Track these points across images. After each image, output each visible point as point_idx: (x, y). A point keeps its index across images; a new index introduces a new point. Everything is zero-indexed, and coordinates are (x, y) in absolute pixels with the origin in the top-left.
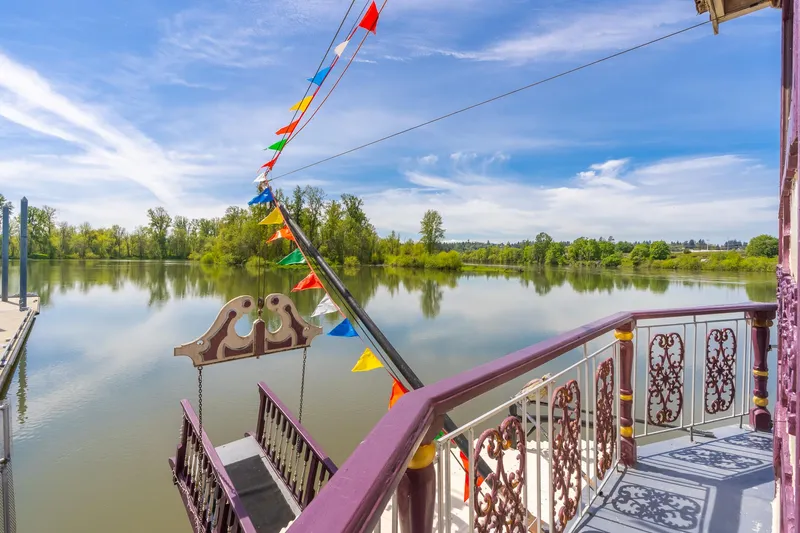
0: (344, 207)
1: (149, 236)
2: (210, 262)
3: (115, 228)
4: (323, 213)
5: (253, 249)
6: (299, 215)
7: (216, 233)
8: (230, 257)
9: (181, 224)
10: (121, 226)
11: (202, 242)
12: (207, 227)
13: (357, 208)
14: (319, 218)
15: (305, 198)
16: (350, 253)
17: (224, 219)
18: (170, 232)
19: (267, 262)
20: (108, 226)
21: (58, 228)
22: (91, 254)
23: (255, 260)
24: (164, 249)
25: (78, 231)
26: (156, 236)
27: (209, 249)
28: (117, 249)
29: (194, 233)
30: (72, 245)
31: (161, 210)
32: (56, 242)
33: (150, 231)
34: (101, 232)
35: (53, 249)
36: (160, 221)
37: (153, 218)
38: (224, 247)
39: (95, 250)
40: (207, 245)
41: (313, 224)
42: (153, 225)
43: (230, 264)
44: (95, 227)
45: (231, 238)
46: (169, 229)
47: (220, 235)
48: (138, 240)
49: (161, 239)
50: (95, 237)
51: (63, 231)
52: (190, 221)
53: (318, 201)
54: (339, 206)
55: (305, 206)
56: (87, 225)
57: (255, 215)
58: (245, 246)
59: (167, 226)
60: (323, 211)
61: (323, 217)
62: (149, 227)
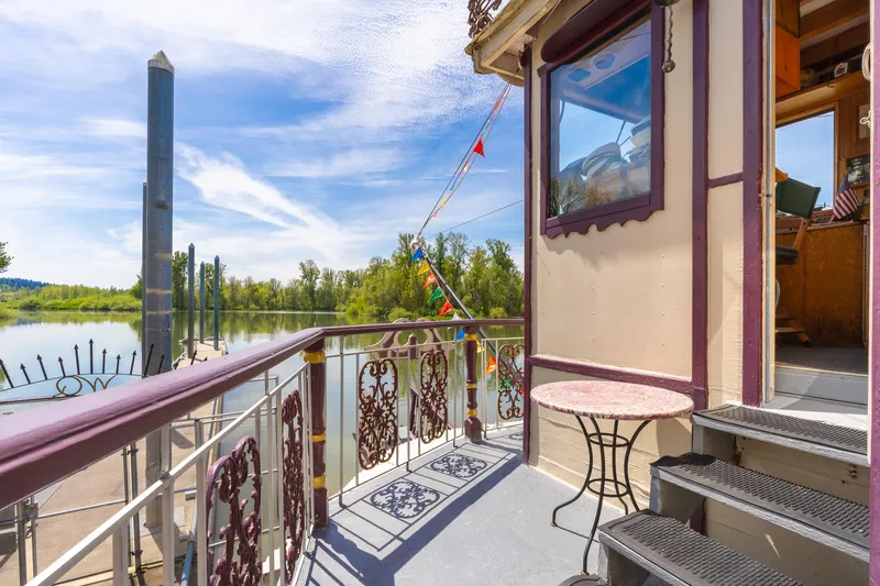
0: (489, 254)
1: (300, 289)
2: (355, 314)
3: (273, 281)
4: (467, 261)
5: (396, 300)
6: (440, 264)
7: (359, 286)
8: (374, 308)
9: (329, 276)
10: (278, 279)
11: (347, 293)
12: (351, 278)
13: (504, 254)
14: (463, 267)
15: (448, 245)
16: (496, 304)
17: (367, 270)
18: (319, 284)
19: (410, 313)
20: (267, 280)
21: (228, 282)
22: (253, 306)
23: (397, 310)
24: (313, 300)
25: (243, 285)
26: (306, 289)
27: (354, 301)
28: (274, 300)
29: (340, 284)
30: (239, 297)
31: (311, 262)
32: (227, 295)
33: (301, 284)
34: (261, 284)
35: (224, 301)
36: (310, 273)
37: (304, 270)
38: (367, 299)
39: (257, 302)
40: (352, 297)
41: (457, 272)
42: (304, 277)
43: (374, 316)
44: (256, 281)
45: (374, 289)
46: (318, 281)
47: (364, 287)
48: (291, 292)
49: (311, 291)
50: (256, 290)
51: (232, 285)
52: (336, 273)
53: (461, 247)
54: (484, 252)
55: (448, 253)
56: (250, 279)
57: (397, 264)
58: (388, 297)
59: (316, 278)
60: (466, 259)
61: (467, 265)
62: (300, 279)
